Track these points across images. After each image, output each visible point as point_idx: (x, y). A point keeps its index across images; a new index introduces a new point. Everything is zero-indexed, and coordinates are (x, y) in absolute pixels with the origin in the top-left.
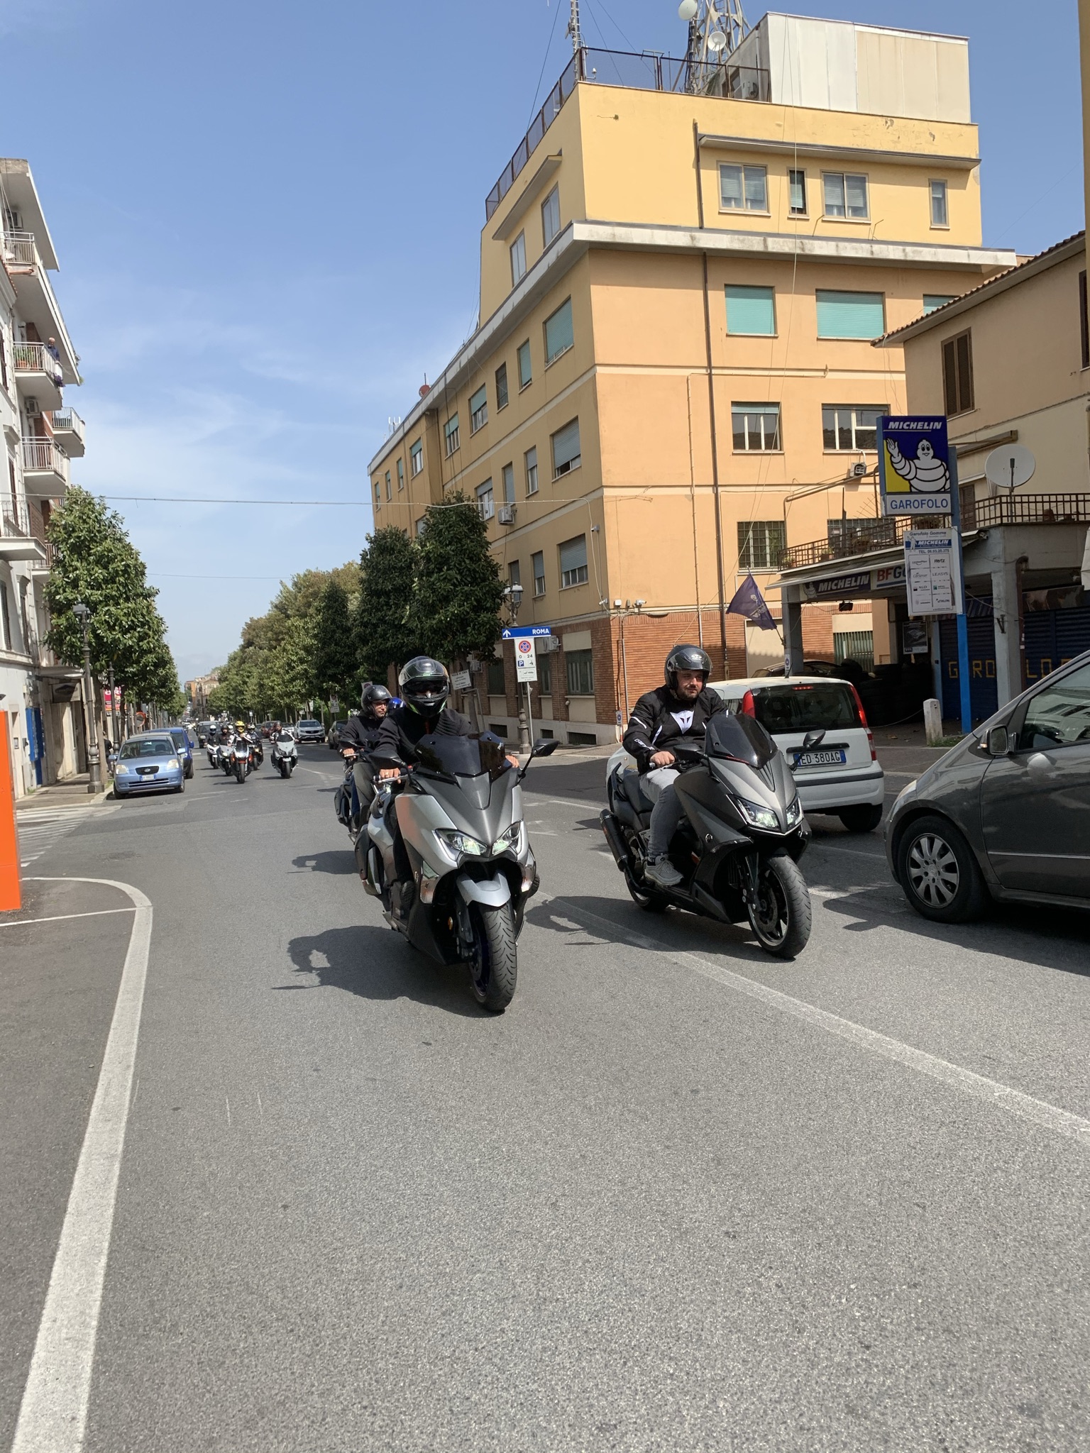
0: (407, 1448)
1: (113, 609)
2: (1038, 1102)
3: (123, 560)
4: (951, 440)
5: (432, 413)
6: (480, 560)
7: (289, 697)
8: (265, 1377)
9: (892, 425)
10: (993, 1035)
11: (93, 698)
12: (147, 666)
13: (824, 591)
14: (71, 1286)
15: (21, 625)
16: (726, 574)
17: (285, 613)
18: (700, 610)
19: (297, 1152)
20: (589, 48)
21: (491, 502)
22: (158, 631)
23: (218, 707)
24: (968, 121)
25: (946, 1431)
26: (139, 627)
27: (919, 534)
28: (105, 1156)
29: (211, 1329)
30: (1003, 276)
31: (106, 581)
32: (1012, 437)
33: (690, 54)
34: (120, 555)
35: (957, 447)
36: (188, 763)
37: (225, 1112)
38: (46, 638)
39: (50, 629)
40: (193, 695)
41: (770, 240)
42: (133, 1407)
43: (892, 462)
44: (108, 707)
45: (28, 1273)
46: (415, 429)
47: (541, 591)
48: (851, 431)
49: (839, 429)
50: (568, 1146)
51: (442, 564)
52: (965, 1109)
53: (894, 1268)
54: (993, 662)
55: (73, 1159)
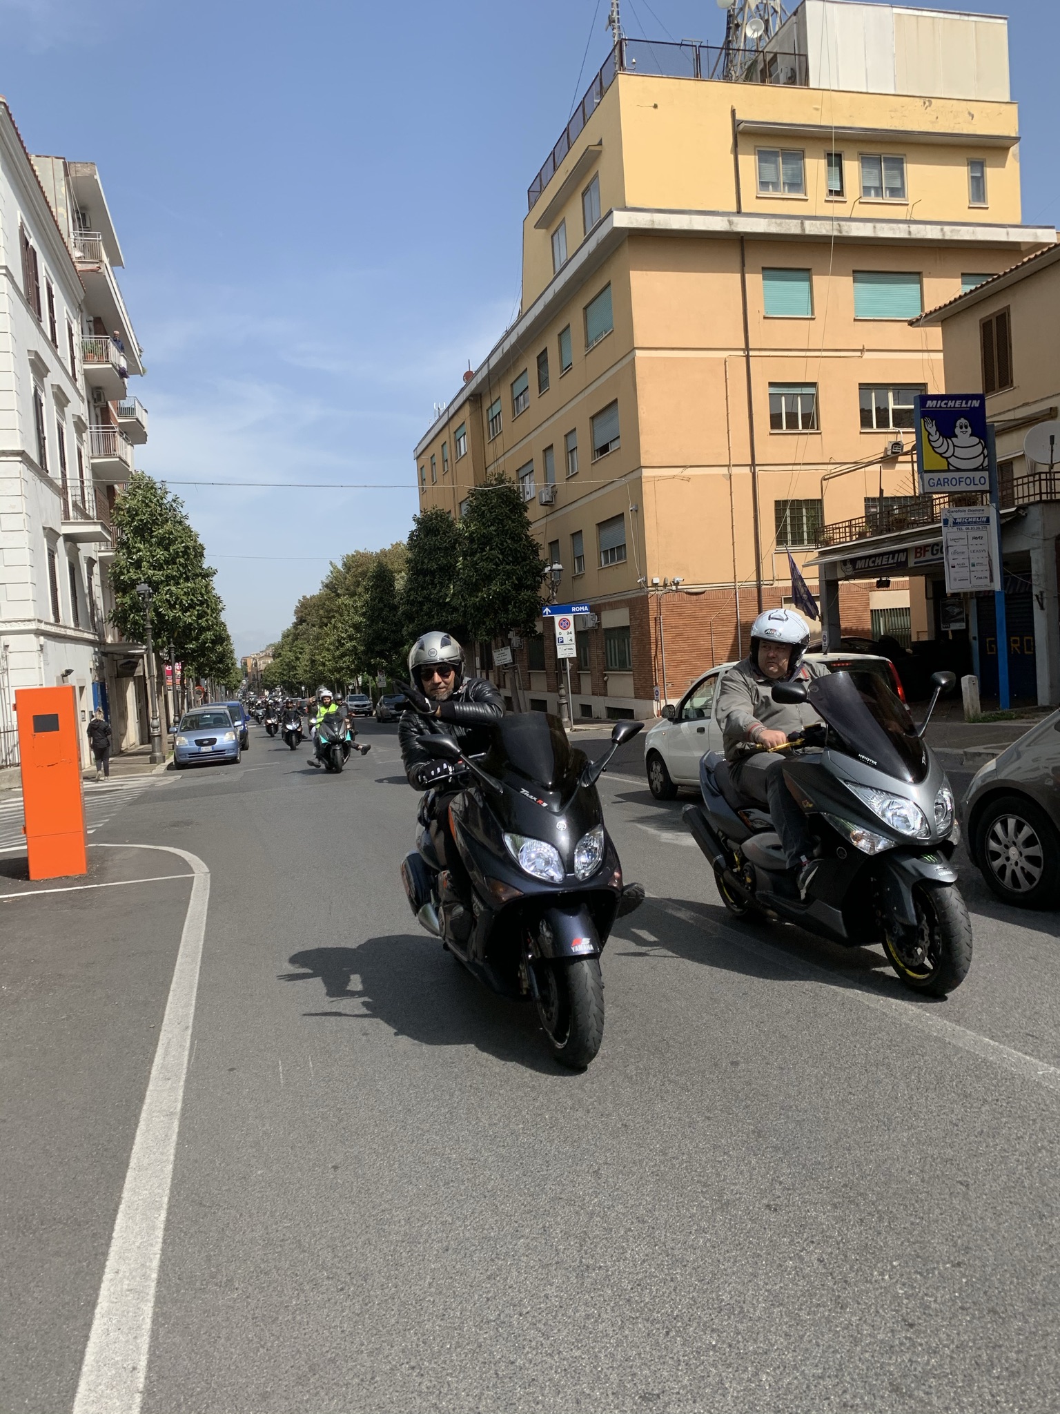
0: (454, 1410)
1: (173, 588)
3: (183, 542)
4: (991, 416)
5: (475, 398)
6: (521, 539)
7: (339, 673)
8: (316, 1334)
9: (929, 403)
10: (1036, 1013)
11: (155, 673)
12: (206, 643)
13: (862, 568)
14: (133, 1239)
15: (88, 604)
16: (763, 552)
17: (335, 592)
18: (737, 587)
19: (347, 1114)
20: (629, 40)
21: (532, 484)
22: (216, 609)
23: (272, 682)
24: (1007, 99)
26: (198, 605)
27: (956, 512)
28: (165, 1113)
29: (265, 1285)
30: (1043, 253)
31: (167, 562)
32: (1052, 414)
33: (728, 42)
34: (180, 537)
35: (996, 424)
36: (244, 735)
37: (278, 1074)
38: (111, 616)
39: (114, 608)
40: (249, 671)
41: (807, 223)
42: (190, 1359)
43: (930, 441)
44: (169, 682)
45: (92, 1225)
46: (458, 414)
47: (580, 569)
48: (888, 410)
49: (876, 409)
50: (609, 1115)
51: (485, 544)
52: (1008, 1087)
53: (938, 1246)
54: (1031, 638)
55: (135, 1116)
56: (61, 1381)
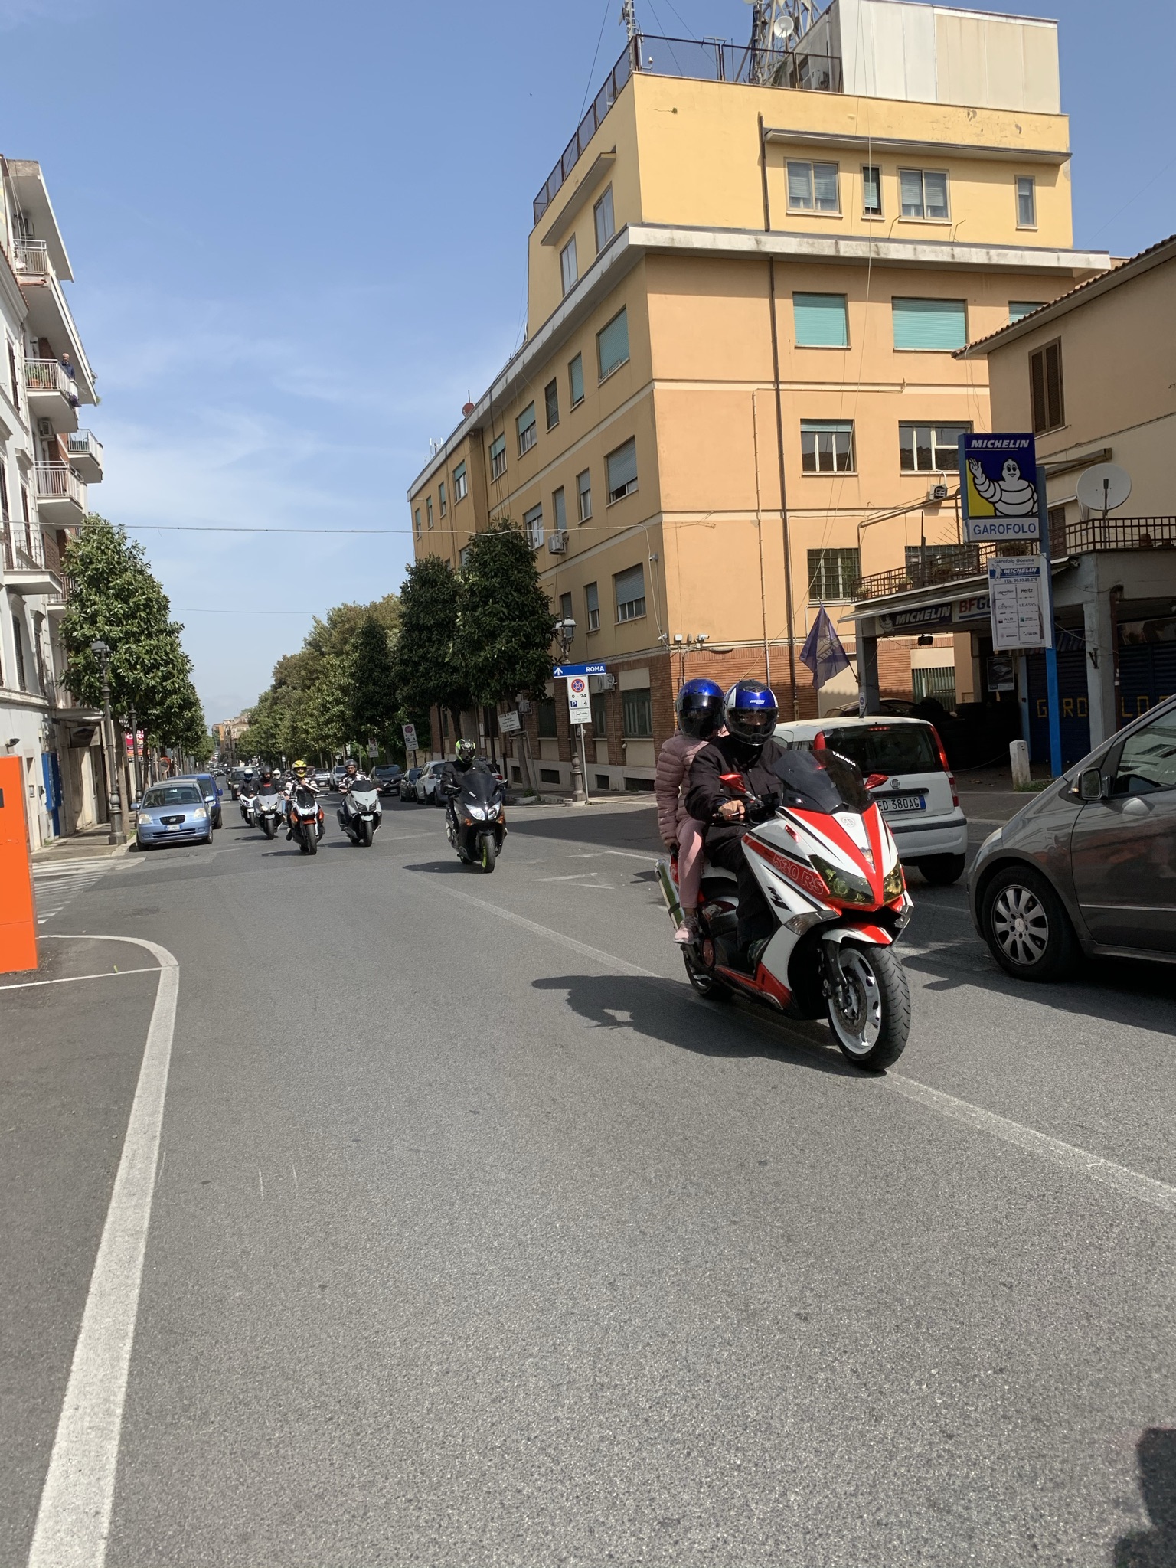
0: (455, 1544)
1: (133, 646)
2: (1134, 1174)
3: (144, 594)
4: (1039, 459)
5: (477, 434)
6: (529, 592)
7: (325, 741)
8: (301, 1468)
9: (975, 443)
10: (1086, 1102)
11: (114, 742)
12: (172, 708)
13: (902, 624)
14: (95, 1372)
15: (36, 665)
16: (795, 607)
17: (320, 650)
18: (767, 645)
19: (336, 1228)
20: (644, 36)
21: (541, 530)
22: (183, 670)
23: (248, 752)
24: (1058, 111)
25: (1035, 1527)
26: (162, 666)
27: (1004, 562)
28: (130, 1232)
29: (245, 1417)
30: (1095, 280)
31: (126, 617)
32: (1106, 455)
33: (754, 41)
34: (141, 588)
35: (1046, 467)
36: (216, 812)
37: (258, 1186)
38: (63, 678)
39: (66, 669)
40: (222, 739)
41: (842, 243)
42: (161, 1500)
43: (975, 484)
44: (130, 753)
45: (48, 1358)
46: (457, 451)
47: (595, 625)
48: (930, 451)
49: (918, 449)
50: (627, 1221)
51: (487, 597)
52: (1055, 1181)
53: (979, 1352)
54: (1085, 699)
55: (96, 1236)
56: (14, 1529)
